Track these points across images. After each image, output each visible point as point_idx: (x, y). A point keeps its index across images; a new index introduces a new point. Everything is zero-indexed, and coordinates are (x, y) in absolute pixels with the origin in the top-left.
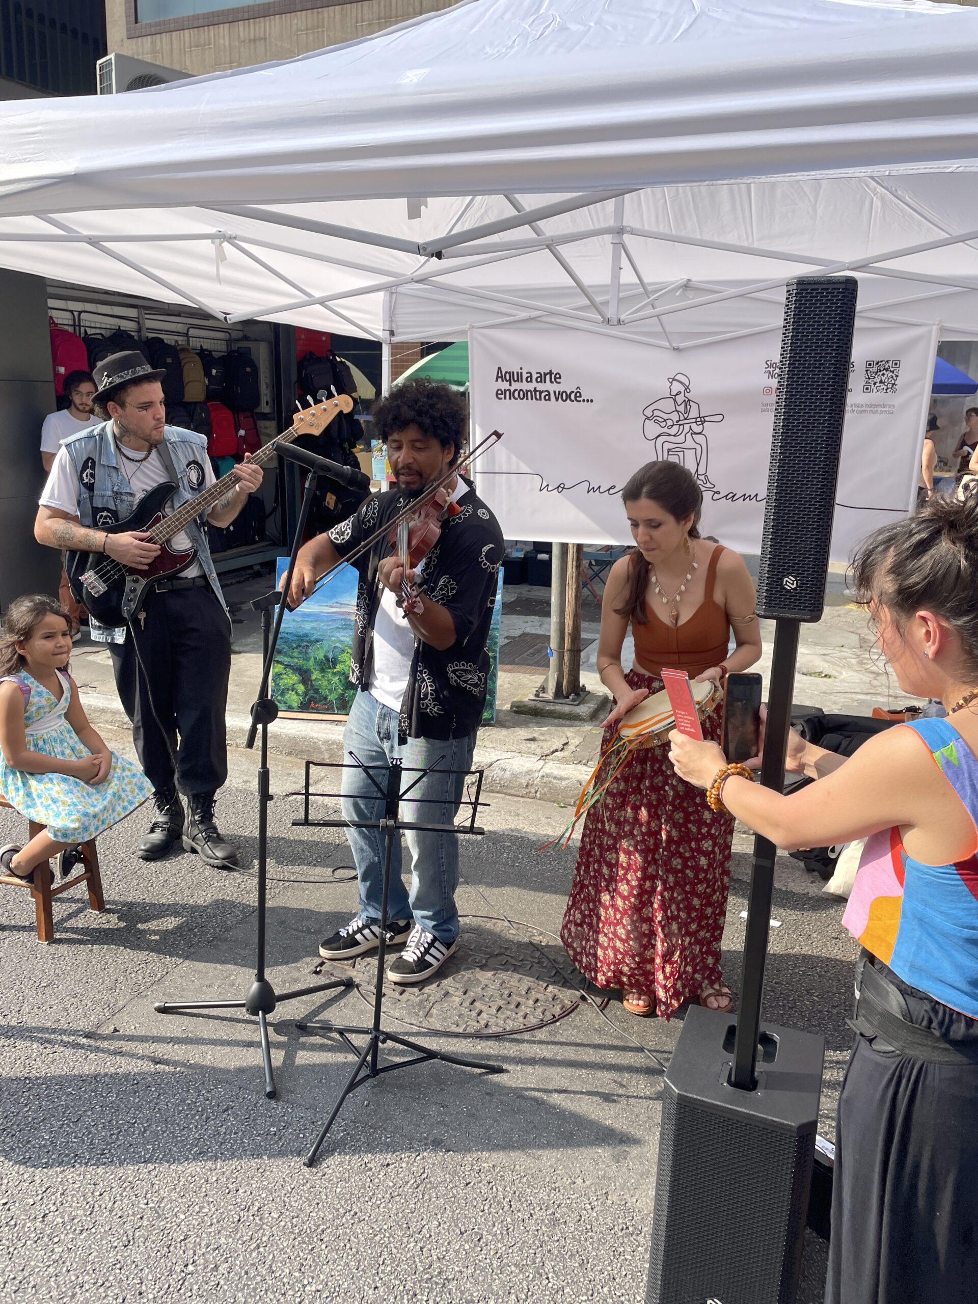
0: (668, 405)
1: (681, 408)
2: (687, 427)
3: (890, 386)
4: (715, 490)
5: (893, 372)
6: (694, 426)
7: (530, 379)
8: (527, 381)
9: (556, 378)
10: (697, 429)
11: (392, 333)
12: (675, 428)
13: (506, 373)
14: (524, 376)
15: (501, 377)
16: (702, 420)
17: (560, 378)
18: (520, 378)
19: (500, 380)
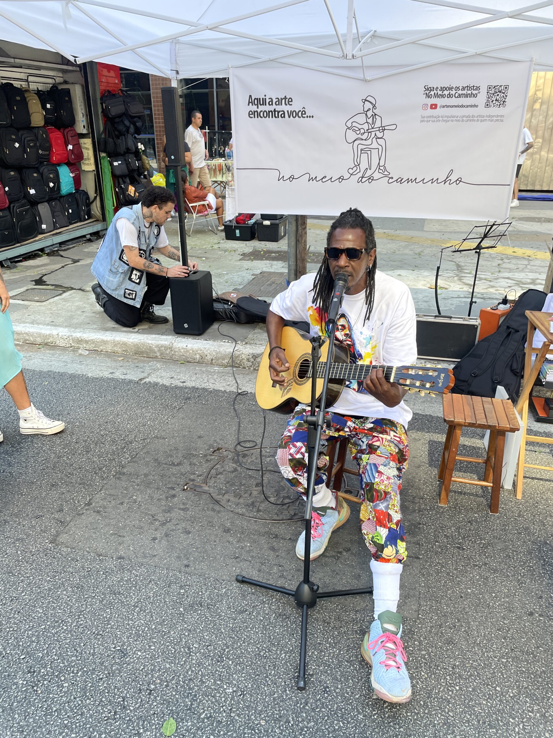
0: (361, 119)
1: (370, 121)
2: (373, 134)
3: (502, 103)
4: (390, 176)
5: (504, 93)
6: (378, 133)
7: (271, 103)
8: (269, 105)
9: (289, 101)
10: (380, 135)
11: (177, 72)
12: (366, 134)
13: (255, 99)
14: (268, 101)
15: (252, 102)
16: (383, 129)
17: (292, 101)
18: (264, 103)
19: (251, 104)
